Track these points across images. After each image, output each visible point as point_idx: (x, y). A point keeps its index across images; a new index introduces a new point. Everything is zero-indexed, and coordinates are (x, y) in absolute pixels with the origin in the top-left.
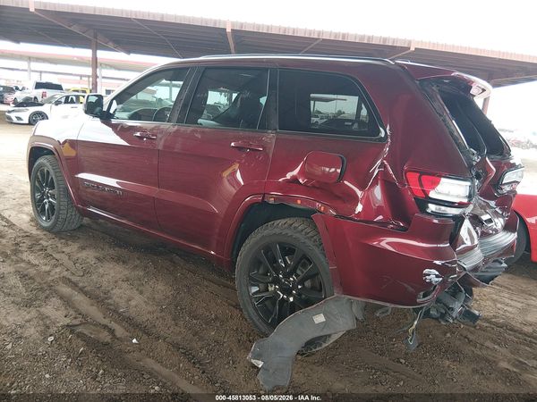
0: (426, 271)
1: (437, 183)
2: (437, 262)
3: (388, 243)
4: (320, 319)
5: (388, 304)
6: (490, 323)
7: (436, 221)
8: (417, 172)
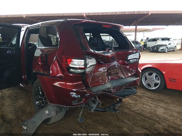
0: (71, 93)
1: (71, 61)
2: (74, 90)
3: (58, 84)
4: (47, 112)
5: (64, 106)
6: (135, 112)
7: (71, 75)
8: (66, 58)
